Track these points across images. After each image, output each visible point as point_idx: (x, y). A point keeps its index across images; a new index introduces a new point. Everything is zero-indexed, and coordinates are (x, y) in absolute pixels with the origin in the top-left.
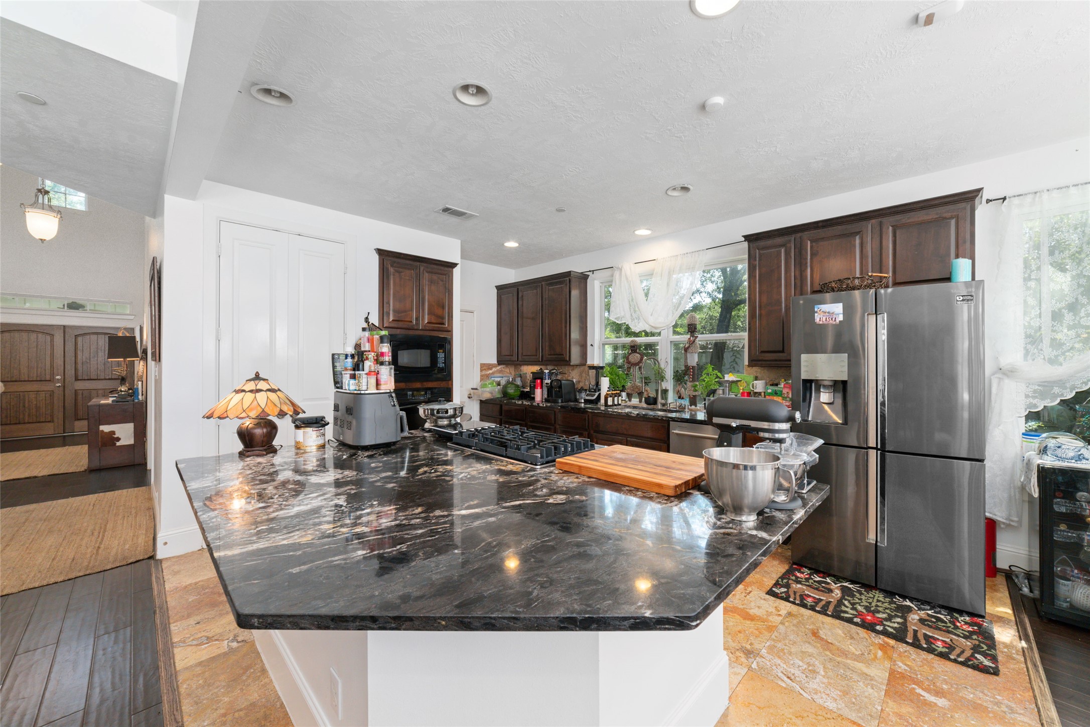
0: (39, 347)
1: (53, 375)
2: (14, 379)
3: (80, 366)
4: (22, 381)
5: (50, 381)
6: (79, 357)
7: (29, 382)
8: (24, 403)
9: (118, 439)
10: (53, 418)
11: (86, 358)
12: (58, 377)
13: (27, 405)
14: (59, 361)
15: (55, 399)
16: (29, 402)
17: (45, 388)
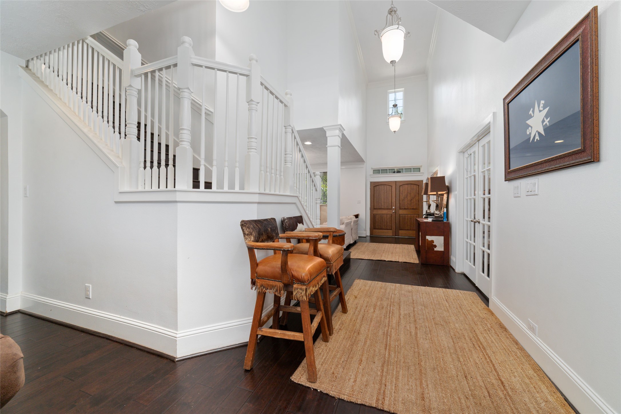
0: (387, 192)
1: (392, 206)
2: (380, 208)
3: (401, 202)
4: (382, 209)
5: (391, 209)
6: (401, 197)
7: (384, 210)
8: (383, 219)
9: (435, 246)
10: (392, 228)
11: (404, 198)
12: (394, 207)
13: (383, 221)
14: (394, 200)
15: (393, 218)
16: (384, 219)
17: (389, 213)
